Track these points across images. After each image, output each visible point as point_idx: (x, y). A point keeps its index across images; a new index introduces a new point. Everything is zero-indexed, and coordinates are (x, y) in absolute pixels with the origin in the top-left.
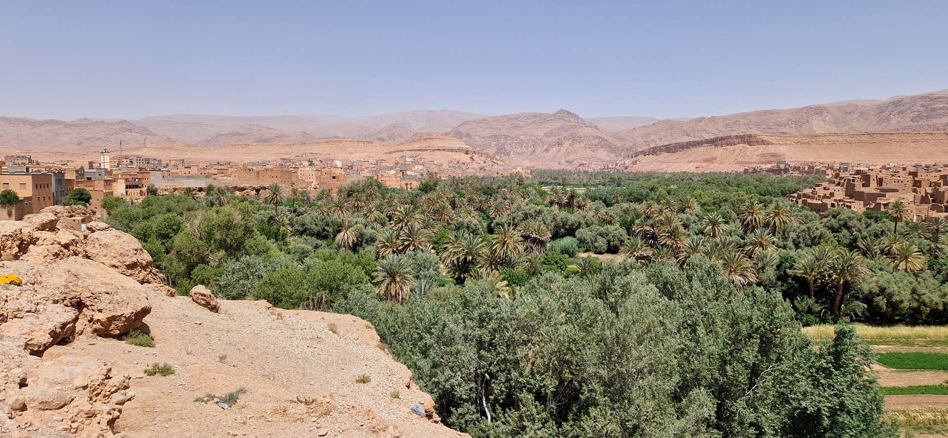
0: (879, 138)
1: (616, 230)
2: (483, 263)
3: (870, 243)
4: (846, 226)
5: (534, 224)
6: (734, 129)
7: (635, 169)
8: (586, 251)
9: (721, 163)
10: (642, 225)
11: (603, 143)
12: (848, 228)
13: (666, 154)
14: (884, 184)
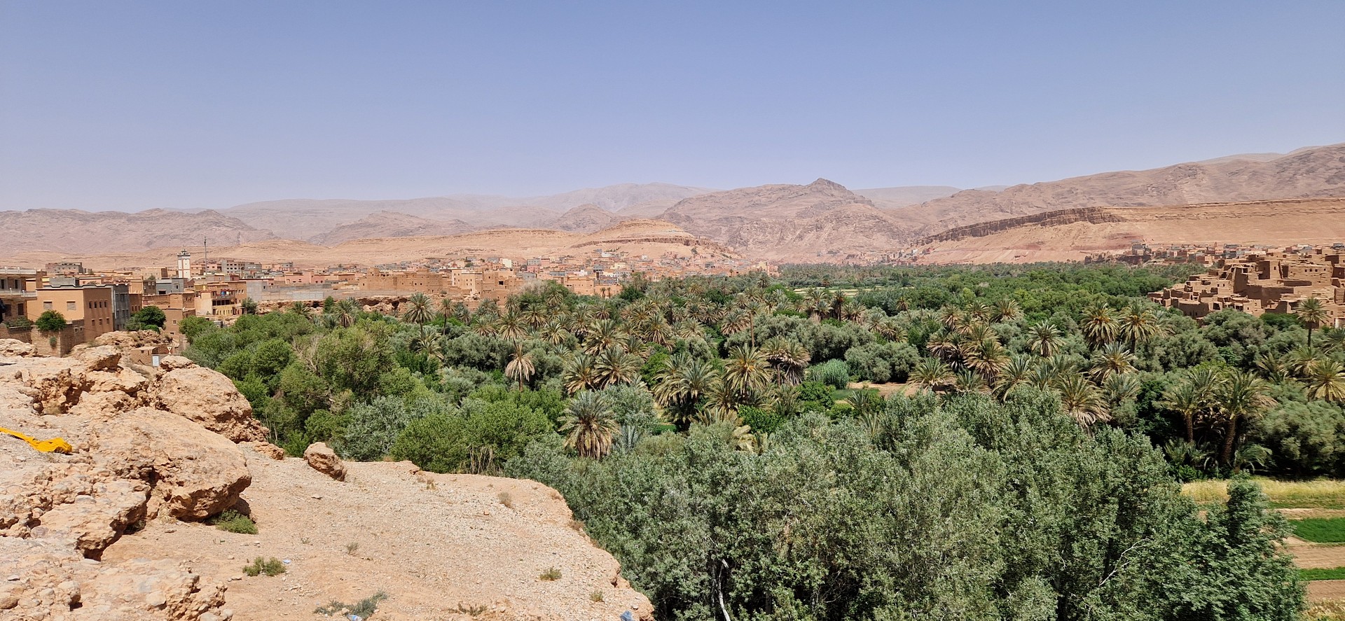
0: (1280, 208)
1: (902, 348)
2: (714, 399)
3: (1273, 361)
4: (1236, 336)
5: (785, 343)
6: (1070, 200)
7: (928, 260)
8: (860, 380)
9: (1052, 249)
10: (941, 339)
11: (881, 225)
12: (1240, 339)
13: (972, 238)
14: (1290, 274)
